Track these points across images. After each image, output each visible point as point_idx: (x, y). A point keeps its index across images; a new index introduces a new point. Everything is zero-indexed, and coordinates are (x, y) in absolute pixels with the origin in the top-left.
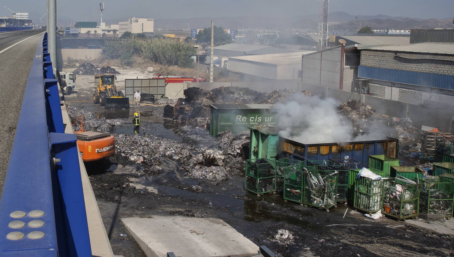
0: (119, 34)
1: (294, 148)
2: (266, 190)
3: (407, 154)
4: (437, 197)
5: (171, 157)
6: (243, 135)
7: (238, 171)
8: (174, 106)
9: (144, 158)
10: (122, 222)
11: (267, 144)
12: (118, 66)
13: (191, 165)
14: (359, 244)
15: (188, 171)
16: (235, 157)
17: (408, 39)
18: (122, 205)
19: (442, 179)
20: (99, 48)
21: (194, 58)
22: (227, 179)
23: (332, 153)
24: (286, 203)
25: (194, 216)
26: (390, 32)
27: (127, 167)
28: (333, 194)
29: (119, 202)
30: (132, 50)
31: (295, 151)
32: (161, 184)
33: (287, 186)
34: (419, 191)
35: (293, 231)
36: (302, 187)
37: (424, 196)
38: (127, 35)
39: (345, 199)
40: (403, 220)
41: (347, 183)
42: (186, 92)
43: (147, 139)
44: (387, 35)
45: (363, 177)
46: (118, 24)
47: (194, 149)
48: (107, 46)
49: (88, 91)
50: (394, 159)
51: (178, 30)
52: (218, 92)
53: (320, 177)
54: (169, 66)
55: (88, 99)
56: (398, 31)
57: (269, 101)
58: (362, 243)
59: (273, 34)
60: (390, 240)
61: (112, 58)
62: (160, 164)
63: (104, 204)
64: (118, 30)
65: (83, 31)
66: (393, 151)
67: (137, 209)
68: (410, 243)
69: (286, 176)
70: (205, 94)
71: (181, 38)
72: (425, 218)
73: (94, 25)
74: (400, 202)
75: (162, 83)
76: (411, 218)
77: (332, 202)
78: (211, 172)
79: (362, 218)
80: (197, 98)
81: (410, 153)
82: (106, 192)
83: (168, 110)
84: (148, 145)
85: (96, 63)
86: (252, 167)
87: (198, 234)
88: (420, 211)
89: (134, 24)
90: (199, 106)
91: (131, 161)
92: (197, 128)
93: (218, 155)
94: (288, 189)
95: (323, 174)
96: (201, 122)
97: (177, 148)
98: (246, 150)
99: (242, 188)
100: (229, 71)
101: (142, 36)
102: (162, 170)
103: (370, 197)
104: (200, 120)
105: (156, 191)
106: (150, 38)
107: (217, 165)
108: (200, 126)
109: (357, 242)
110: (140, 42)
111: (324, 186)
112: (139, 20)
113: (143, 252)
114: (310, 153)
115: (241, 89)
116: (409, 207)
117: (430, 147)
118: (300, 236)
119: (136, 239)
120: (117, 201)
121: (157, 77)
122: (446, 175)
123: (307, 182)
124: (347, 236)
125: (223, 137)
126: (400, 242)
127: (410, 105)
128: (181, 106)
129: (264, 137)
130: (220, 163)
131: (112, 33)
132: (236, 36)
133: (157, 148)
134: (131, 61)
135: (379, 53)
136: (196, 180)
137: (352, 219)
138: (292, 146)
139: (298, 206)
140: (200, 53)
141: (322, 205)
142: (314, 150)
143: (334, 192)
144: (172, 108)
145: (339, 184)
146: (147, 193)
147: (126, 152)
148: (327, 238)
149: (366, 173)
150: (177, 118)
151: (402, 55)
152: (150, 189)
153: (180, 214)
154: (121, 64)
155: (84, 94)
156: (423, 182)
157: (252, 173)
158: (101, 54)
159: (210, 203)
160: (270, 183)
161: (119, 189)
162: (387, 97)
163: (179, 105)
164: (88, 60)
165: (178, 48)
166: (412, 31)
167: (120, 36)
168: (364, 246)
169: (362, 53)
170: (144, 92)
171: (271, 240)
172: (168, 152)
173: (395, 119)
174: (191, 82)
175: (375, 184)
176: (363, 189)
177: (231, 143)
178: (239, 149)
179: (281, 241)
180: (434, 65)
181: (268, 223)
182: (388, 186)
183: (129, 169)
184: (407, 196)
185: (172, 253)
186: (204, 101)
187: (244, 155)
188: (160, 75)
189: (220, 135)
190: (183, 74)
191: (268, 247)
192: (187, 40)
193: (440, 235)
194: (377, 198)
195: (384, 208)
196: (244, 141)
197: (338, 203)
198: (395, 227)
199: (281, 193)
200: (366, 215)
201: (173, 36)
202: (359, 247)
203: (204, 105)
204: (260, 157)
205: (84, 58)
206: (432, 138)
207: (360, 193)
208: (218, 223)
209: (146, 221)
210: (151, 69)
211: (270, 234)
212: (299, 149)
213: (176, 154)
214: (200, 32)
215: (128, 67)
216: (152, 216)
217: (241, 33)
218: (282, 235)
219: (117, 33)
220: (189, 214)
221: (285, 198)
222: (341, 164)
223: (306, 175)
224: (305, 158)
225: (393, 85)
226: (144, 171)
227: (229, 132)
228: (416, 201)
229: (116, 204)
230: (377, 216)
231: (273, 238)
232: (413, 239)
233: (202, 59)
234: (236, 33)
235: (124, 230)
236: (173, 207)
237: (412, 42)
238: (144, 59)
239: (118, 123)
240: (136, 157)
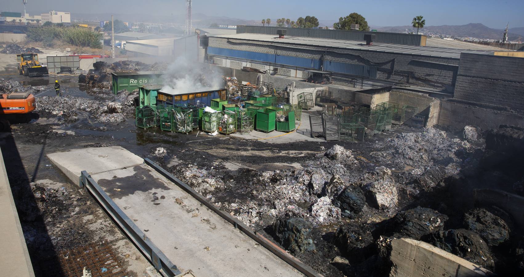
0: (42, 23)
1: (167, 97)
2: (149, 125)
3: (233, 98)
4: (246, 120)
5: (84, 110)
6: (134, 92)
7: (133, 115)
8: (86, 75)
9: (64, 112)
10: (47, 157)
11: (150, 96)
12: (42, 47)
13: (99, 114)
14: (204, 151)
15: (97, 118)
16: (130, 106)
17: (236, 31)
18: (46, 145)
19: (248, 110)
20: (25, 33)
21: (102, 41)
22: (124, 121)
23: (189, 99)
24: (162, 132)
25: (102, 146)
26: (229, 27)
27: (51, 119)
28: (190, 123)
29: (44, 144)
30: (52, 35)
31: (167, 100)
32: (77, 128)
33: (163, 121)
34: (236, 117)
35: (167, 148)
36: (172, 121)
37: (239, 120)
38: (48, 24)
39: (198, 126)
40: (229, 134)
41: (198, 116)
42: (95, 65)
43: (66, 99)
44: (227, 28)
45: (207, 112)
46: (40, 15)
47: (102, 103)
48: (31, 32)
49: (16, 66)
50: (224, 101)
51: (90, 22)
52: (117, 65)
53: (182, 114)
54: (83, 47)
55: (15, 72)
56: (233, 27)
57: (152, 69)
58: (206, 150)
59: (158, 26)
60: (221, 146)
61: (36, 41)
62: (76, 115)
63: (32, 146)
64: (40, 20)
65: (9, 19)
66: (224, 96)
67: (59, 147)
68: (232, 146)
69: (162, 115)
70: (109, 66)
71: (92, 27)
72: (240, 132)
73: (18, 15)
74: (227, 124)
75: (76, 59)
76: (233, 133)
77: (190, 129)
78: (113, 117)
79: (207, 136)
80: (103, 68)
81: (235, 97)
82: (33, 138)
83: (82, 78)
84: (67, 103)
85: (22, 45)
86: (140, 111)
87: (104, 157)
88: (238, 128)
89: (54, 16)
90: (104, 74)
91: (54, 115)
92: (103, 89)
93: (118, 105)
94: (164, 123)
95: (183, 112)
96: (106, 85)
97: (89, 103)
98: (136, 101)
99: (134, 125)
100: (127, 51)
101: (61, 25)
102: (77, 119)
103: (210, 123)
104: (106, 84)
105: (73, 133)
106: (67, 26)
107: (117, 112)
108: (106, 88)
109: (203, 149)
110: (60, 29)
111: (185, 119)
112: (58, 13)
113: (65, 174)
114: (176, 100)
115: (134, 62)
116: (232, 127)
117: (245, 93)
118: (170, 150)
119: (59, 167)
120: (42, 143)
121: (72, 54)
122: (251, 107)
123: (174, 118)
124: (198, 147)
125: (122, 94)
126: (227, 146)
127: (236, 70)
128: (92, 75)
129: (148, 92)
130: (119, 111)
131: (35, 22)
132: (132, 27)
133: (73, 104)
134: (53, 44)
135: (219, 39)
136: (102, 123)
137: (201, 137)
138: (165, 96)
139: (170, 133)
140: (107, 38)
141: (184, 131)
142: (178, 98)
143: (191, 122)
144: (85, 76)
145: (193, 118)
146: (66, 135)
147: (50, 108)
148: (187, 149)
149: (208, 109)
150: (89, 83)
151: (231, 40)
152: (69, 132)
153: (92, 146)
154: (44, 46)
155: (12, 69)
156: (239, 112)
157: (140, 115)
158: (26, 38)
159: (113, 137)
160: (152, 121)
161: (44, 134)
162: (224, 65)
163: (90, 74)
164: (14, 43)
165: (89, 35)
166: (238, 26)
167: (42, 24)
168: (207, 151)
169: (210, 38)
170: (63, 66)
171: (153, 155)
172: (82, 107)
173: (228, 78)
174: (99, 58)
175: (213, 115)
176: (207, 119)
177: (127, 98)
178: (132, 101)
179: (159, 155)
180: (248, 46)
181: (151, 145)
182: (220, 116)
183: (52, 120)
184: (231, 120)
185: (85, 171)
186: (109, 71)
187: (135, 105)
188: (75, 53)
189: (119, 93)
190: (93, 53)
191: (150, 159)
192: (97, 29)
193: (247, 140)
194: (215, 124)
195: (219, 129)
196: (135, 95)
197: (193, 128)
198: (224, 139)
199: (159, 126)
200: (209, 134)
201: (86, 26)
202: (204, 152)
203: (108, 74)
204: (146, 104)
205: (10, 41)
206: (246, 88)
207: (206, 121)
208: (118, 149)
209: (66, 154)
210: (69, 49)
211: (152, 152)
212: (169, 98)
213: (88, 107)
214: (106, 23)
215: (50, 48)
216: (71, 150)
217: (136, 25)
218: (159, 151)
219: (40, 22)
220: (98, 145)
221: (162, 129)
222: (195, 106)
223: (174, 113)
224: (173, 103)
225: (227, 58)
226: (64, 121)
227: (126, 90)
228: (236, 122)
229: (42, 145)
230: (215, 134)
231: (154, 153)
232: (234, 144)
233: (108, 43)
234: (132, 25)
235: (49, 161)
236: (86, 142)
237: (238, 32)
238: (63, 42)
239: (43, 89)
240: (57, 112)
